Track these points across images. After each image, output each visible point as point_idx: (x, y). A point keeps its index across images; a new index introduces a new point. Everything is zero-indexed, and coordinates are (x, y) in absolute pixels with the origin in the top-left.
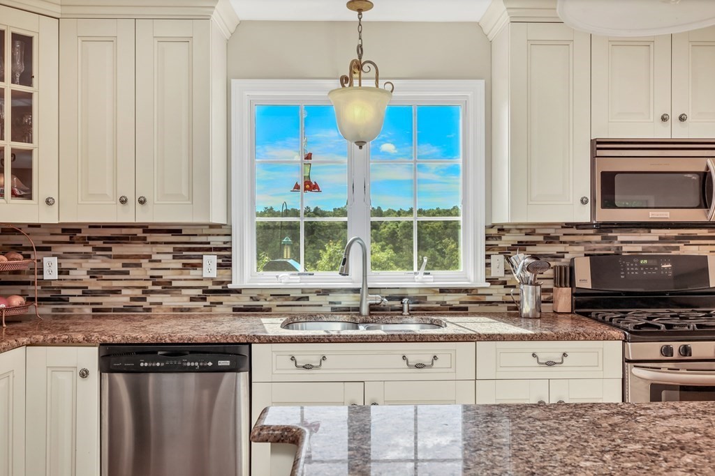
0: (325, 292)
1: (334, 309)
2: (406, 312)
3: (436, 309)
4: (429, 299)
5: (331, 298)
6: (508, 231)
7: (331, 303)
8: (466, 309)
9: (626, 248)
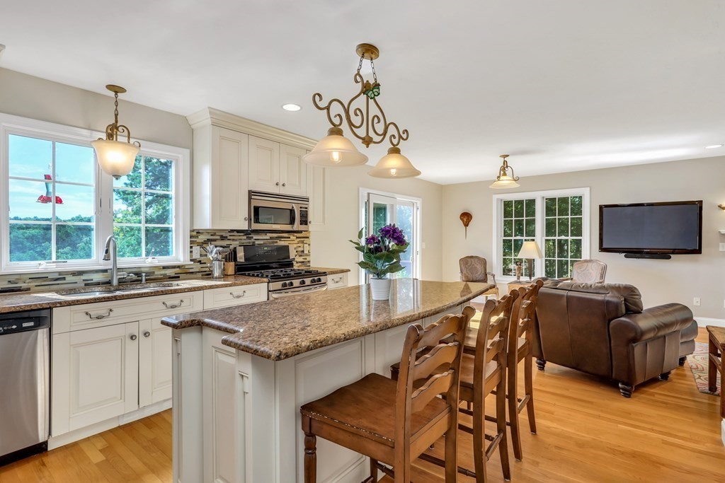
0: (80, 273)
1: (86, 285)
2: (144, 281)
3: (161, 279)
4: (156, 273)
5: (85, 277)
6: (202, 233)
7: (84, 280)
8: (179, 277)
9: (257, 242)
